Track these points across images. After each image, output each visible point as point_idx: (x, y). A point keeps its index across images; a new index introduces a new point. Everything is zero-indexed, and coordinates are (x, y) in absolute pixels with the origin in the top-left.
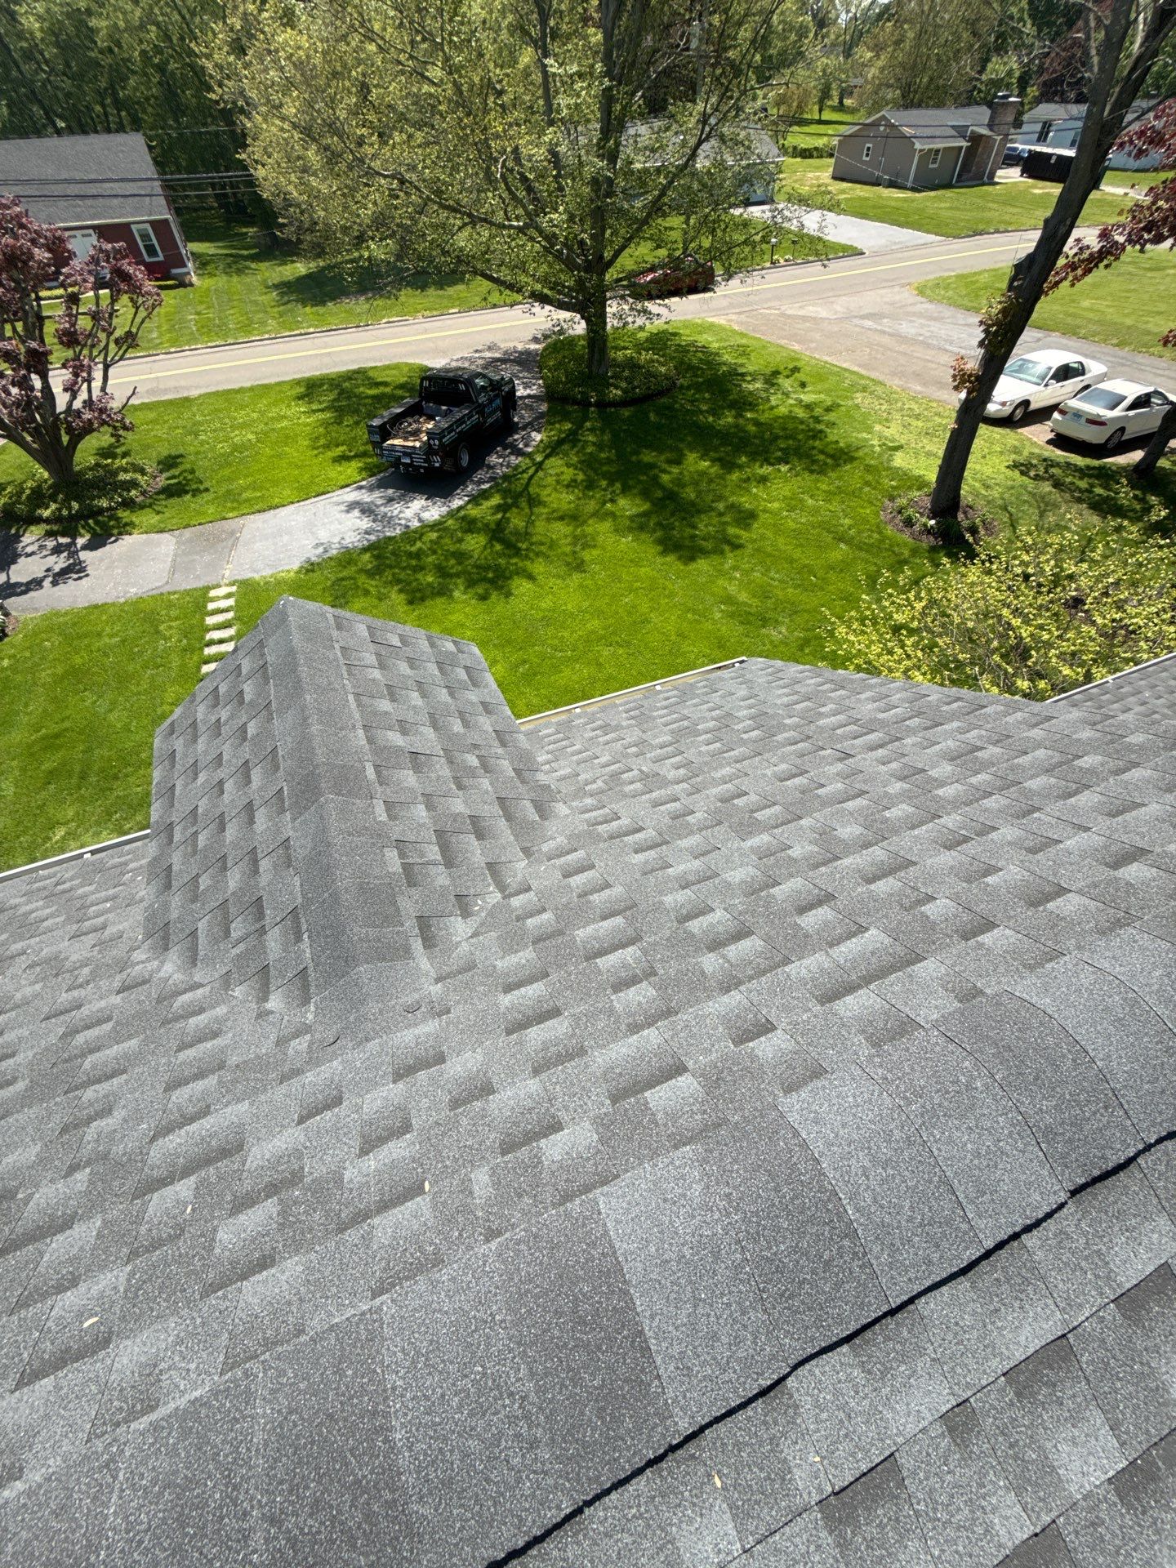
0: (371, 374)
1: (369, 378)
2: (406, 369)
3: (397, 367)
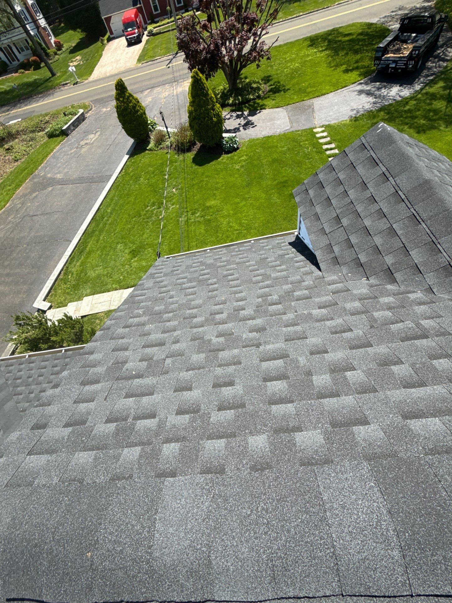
0: (341, 30)
1: (341, 33)
2: (359, 25)
3: (353, 25)
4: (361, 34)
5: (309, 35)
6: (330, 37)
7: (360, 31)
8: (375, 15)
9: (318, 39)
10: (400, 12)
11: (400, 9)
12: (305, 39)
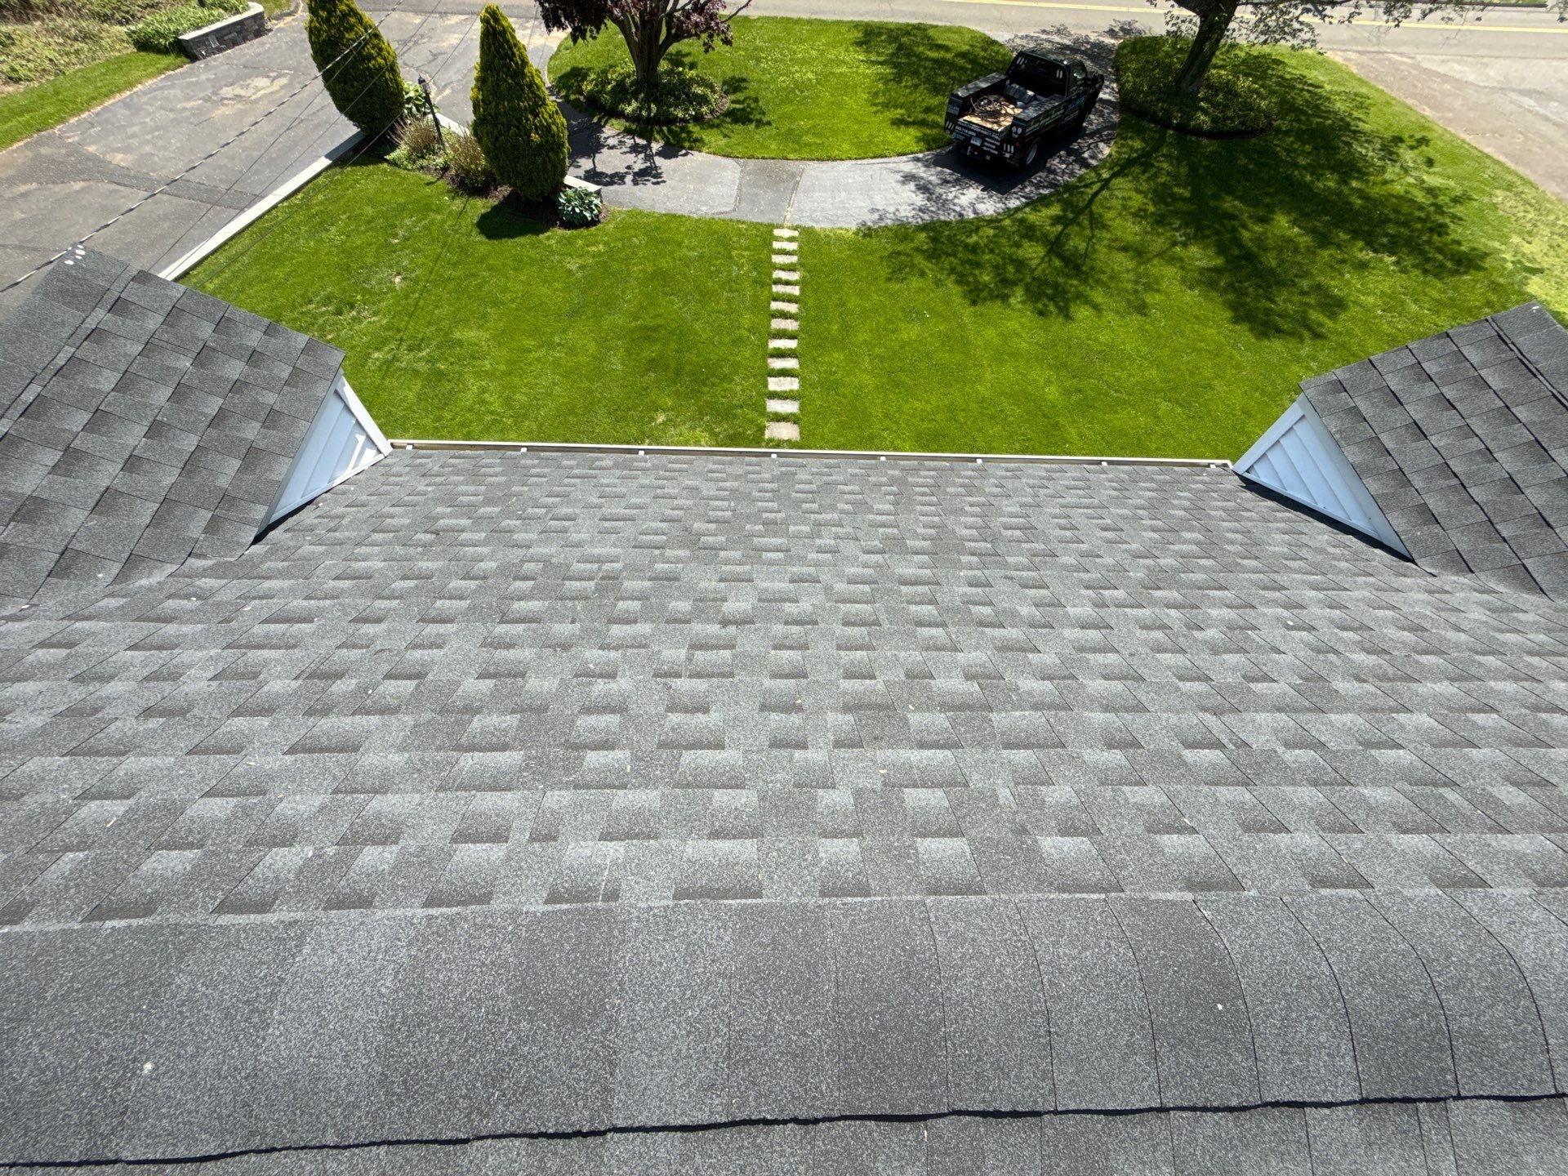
0: (931, 32)
1: (929, 38)
2: (968, 36)
3: (959, 31)
4: (963, 55)
5: (866, 19)
6: (904, 40)
7: (966, 48)
8: (1008, 25)
9: (880, 34)
10: (1056, 38)
11: (1059, 32)
12: (857, 25)
